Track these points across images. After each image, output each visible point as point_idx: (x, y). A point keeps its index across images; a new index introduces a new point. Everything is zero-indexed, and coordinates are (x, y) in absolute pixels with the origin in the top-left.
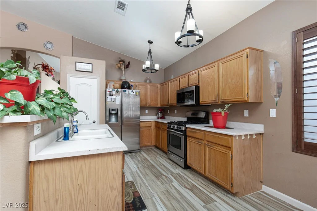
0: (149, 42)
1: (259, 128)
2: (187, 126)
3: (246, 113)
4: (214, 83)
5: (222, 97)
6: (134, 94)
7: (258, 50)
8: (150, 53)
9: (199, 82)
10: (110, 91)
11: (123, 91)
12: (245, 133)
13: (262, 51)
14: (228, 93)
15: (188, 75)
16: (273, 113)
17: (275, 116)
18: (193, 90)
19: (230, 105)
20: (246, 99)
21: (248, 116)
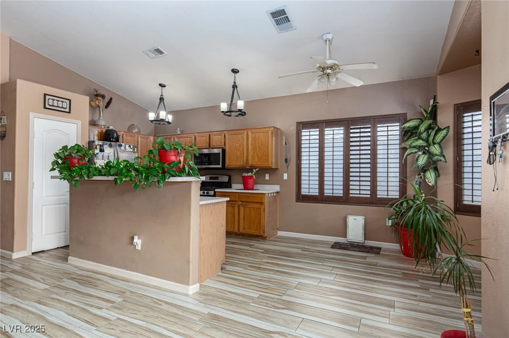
0: (160, 85)
1: (276, 188)
2: (216, 190)
3: (267, 177)
4: (243, 149)
5: (250, 163)
6: (132, 150)
7: (277, 128)
8: (162, 99)
9: (224, 145)
10: (100, 145)
11: (117, 145)
12: (268, 192)
13: (279, 129)
14: (256, 159)
15: (209, 135)
16: (285, 176)
17: (286, 179)
18: (220, 153)
19: (257, 170)
20: (271, 166)
21: (268, 179)
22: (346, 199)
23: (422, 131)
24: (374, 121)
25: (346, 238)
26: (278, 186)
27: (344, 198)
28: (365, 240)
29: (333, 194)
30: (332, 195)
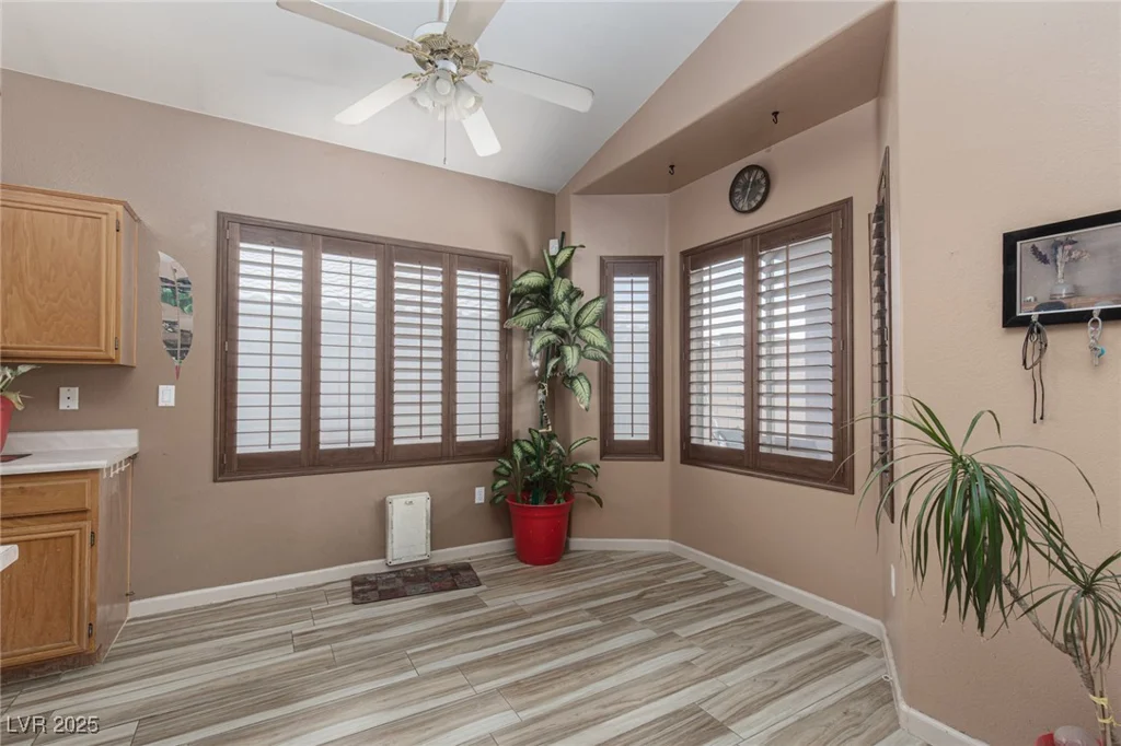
1: (124, 441)
3: (69, 399)
7: (133, 215)
14: (19, 324)
16: (167, 395)
17: (171, 404)
19: (26, 368)
20: (112, 354)
21: (75, 405)
22: (384, 454)
23: (560, 298)
24: (451, 260)
25: (385, 557)
26: (134, 433)
27: (379, 452)
28: (432, 550)
29: (349, 442)
30: (346, 446)
